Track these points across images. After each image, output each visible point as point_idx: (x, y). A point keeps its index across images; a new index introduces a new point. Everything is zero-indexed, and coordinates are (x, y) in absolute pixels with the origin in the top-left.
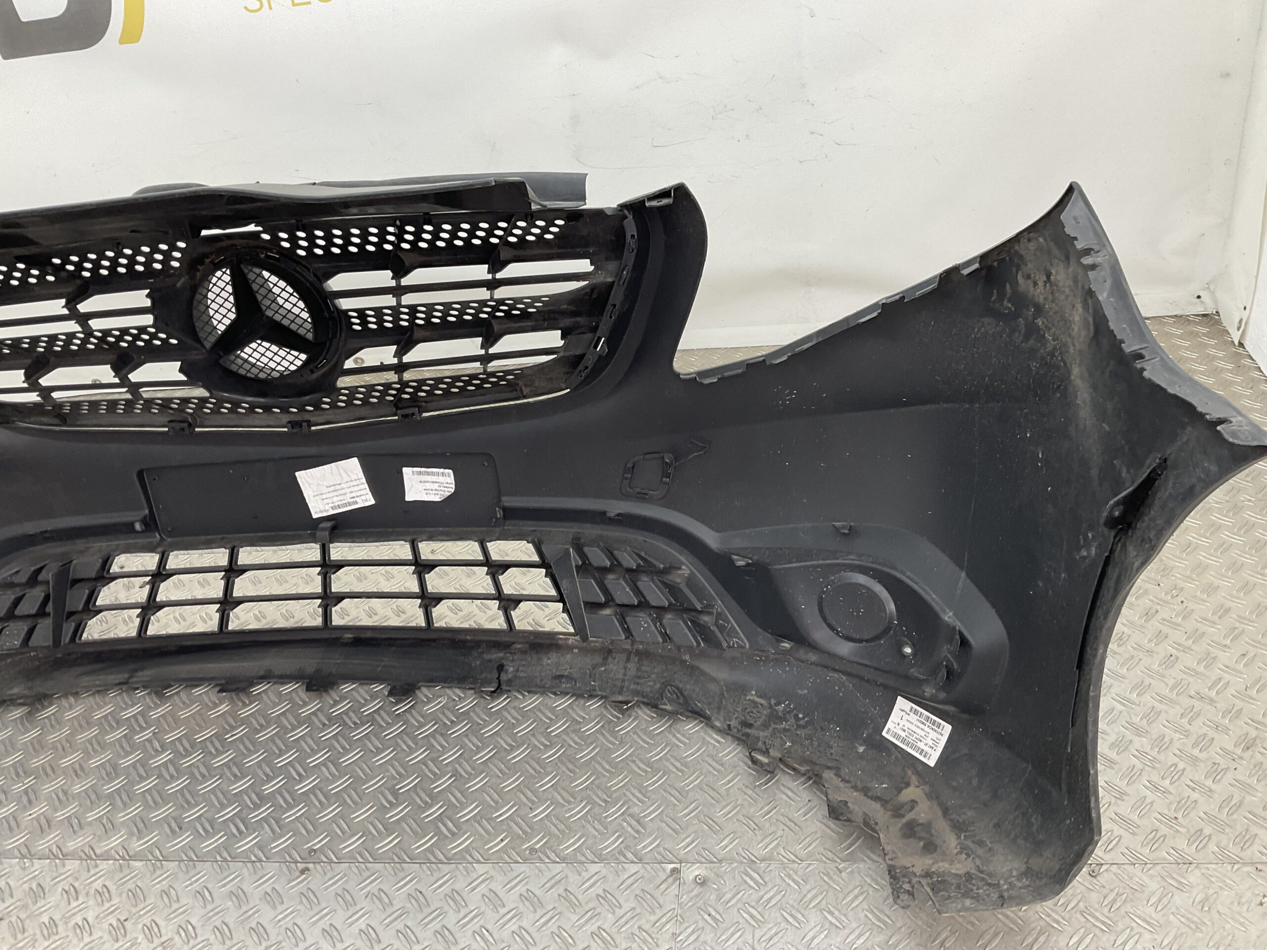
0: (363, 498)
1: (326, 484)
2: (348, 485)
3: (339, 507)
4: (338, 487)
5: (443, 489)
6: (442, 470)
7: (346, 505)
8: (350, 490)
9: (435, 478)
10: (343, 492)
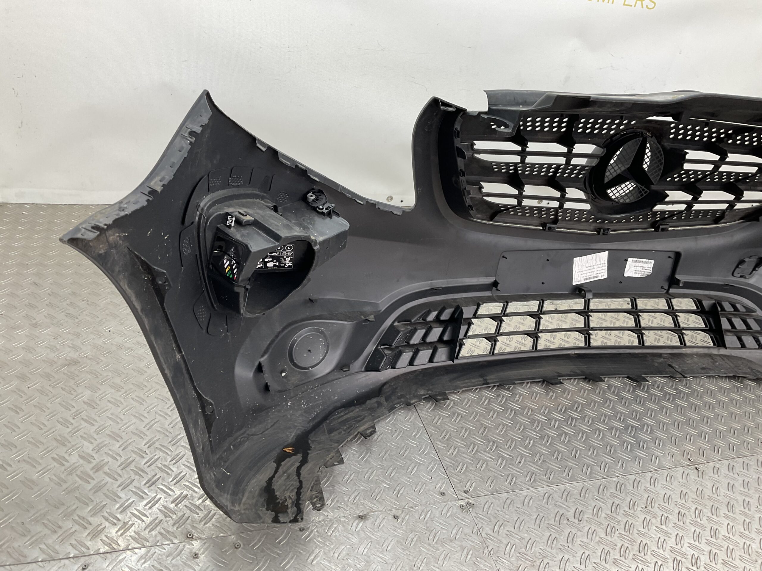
0: (602, 274)
1: (587, 265)
2: (597, 266)
3: (588, 279)
4: (592, 267)
5: (644, 270)
6: (647, 260)
7: (592, 278)
8: (597, 269)
9: (640, 264)
10: (593, 270)
